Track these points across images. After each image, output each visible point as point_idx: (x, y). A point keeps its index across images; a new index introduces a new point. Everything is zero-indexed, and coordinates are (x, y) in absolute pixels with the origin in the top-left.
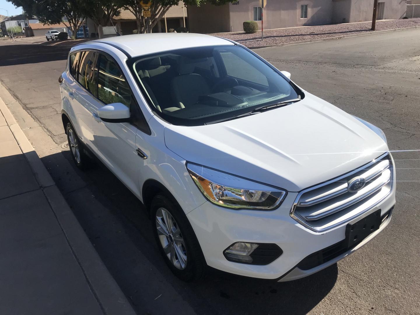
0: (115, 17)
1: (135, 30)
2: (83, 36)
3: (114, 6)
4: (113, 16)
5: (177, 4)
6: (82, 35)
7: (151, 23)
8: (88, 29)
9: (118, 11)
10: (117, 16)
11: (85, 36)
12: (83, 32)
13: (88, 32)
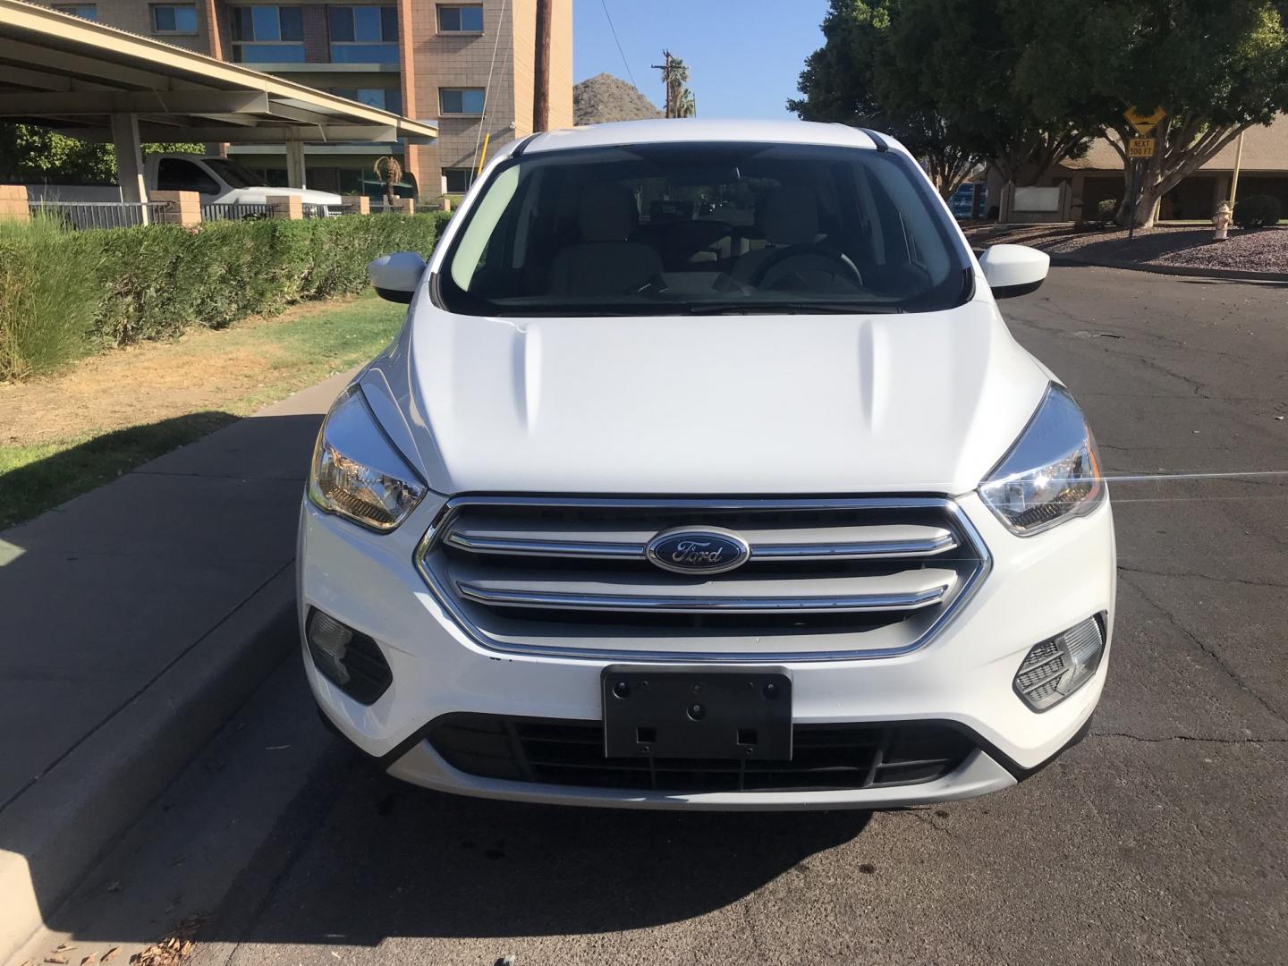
0: (1067, 162)
1: (1107, 202)
2: (969, 214)
3: (1073, 128)
4: (1062, 157)
5: (1267, 124)
6: (966, 212)
7: (1160, 180)
8: (987, 193)
9: (1081, 144)
10: (1073, 158)
11: (974, 215)
12: (971, 204)
13: (983, 203)
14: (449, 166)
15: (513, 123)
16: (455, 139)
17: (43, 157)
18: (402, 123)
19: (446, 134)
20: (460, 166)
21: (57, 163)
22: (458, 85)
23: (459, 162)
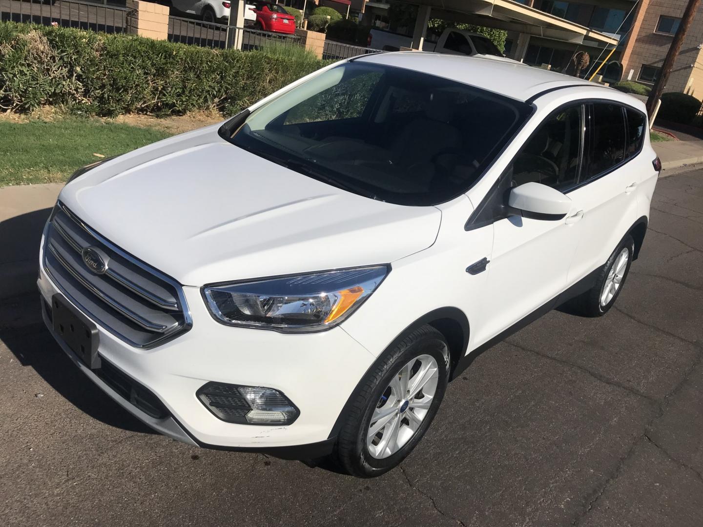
14: (647, 64)
15: (701, 45)
16: (658, 48)
17: (431, 21)
18: (590, 33)
19: (653, 44)
20: (656, 65)
21: (436, 25)
22: (674, 15)
23: (655, 63)
